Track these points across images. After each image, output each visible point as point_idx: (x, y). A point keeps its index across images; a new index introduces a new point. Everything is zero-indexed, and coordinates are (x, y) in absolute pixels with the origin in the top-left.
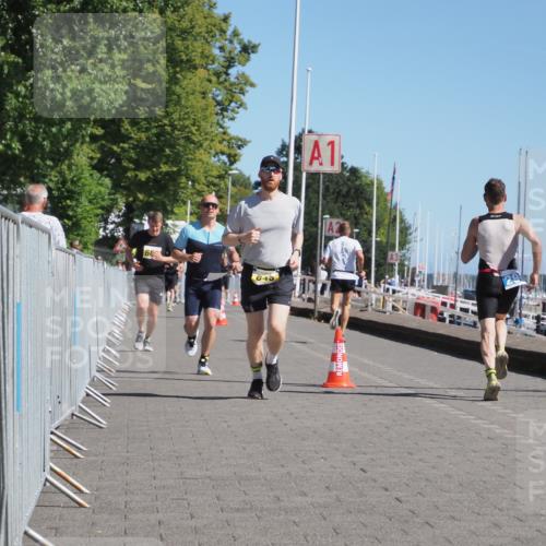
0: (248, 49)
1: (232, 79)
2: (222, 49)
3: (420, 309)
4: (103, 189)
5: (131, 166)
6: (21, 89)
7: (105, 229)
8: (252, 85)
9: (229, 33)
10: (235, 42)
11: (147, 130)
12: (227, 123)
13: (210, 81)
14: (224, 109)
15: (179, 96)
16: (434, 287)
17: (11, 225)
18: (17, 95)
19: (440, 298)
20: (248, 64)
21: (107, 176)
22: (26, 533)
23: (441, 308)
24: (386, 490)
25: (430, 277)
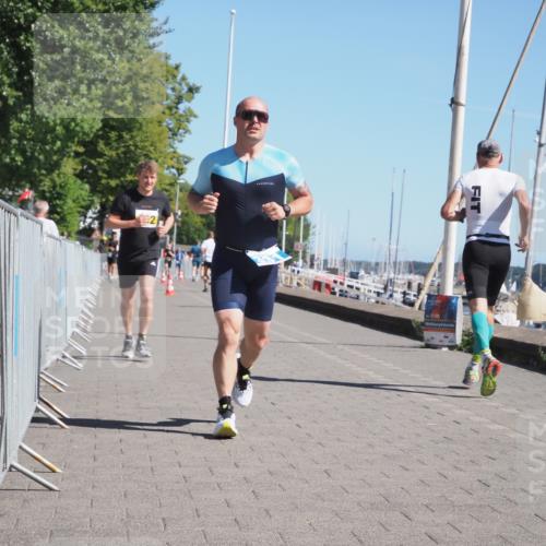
0: (192, 90)
1: (181, 112)
2: (173, 89)
3: (317, 285)
4: (83, 193)
5: (105, 175)
6: (23, 116)
7: (84, 222)
8: (195, 116)
9: (179, 78)
10: (183, 85)
11: (117, 149)
12: (177, 144)
13: (164, 113)
14: (175, 134)
15: (141, 125)
16: (328, 269)
17: (13, 217)
18: (21, 121)
19: (333, 277)
20: (193, 101)
21: (87, 182)
22: (20, 447)
23: (332, 285)
24: (290, 418)
25: (326, 262)
